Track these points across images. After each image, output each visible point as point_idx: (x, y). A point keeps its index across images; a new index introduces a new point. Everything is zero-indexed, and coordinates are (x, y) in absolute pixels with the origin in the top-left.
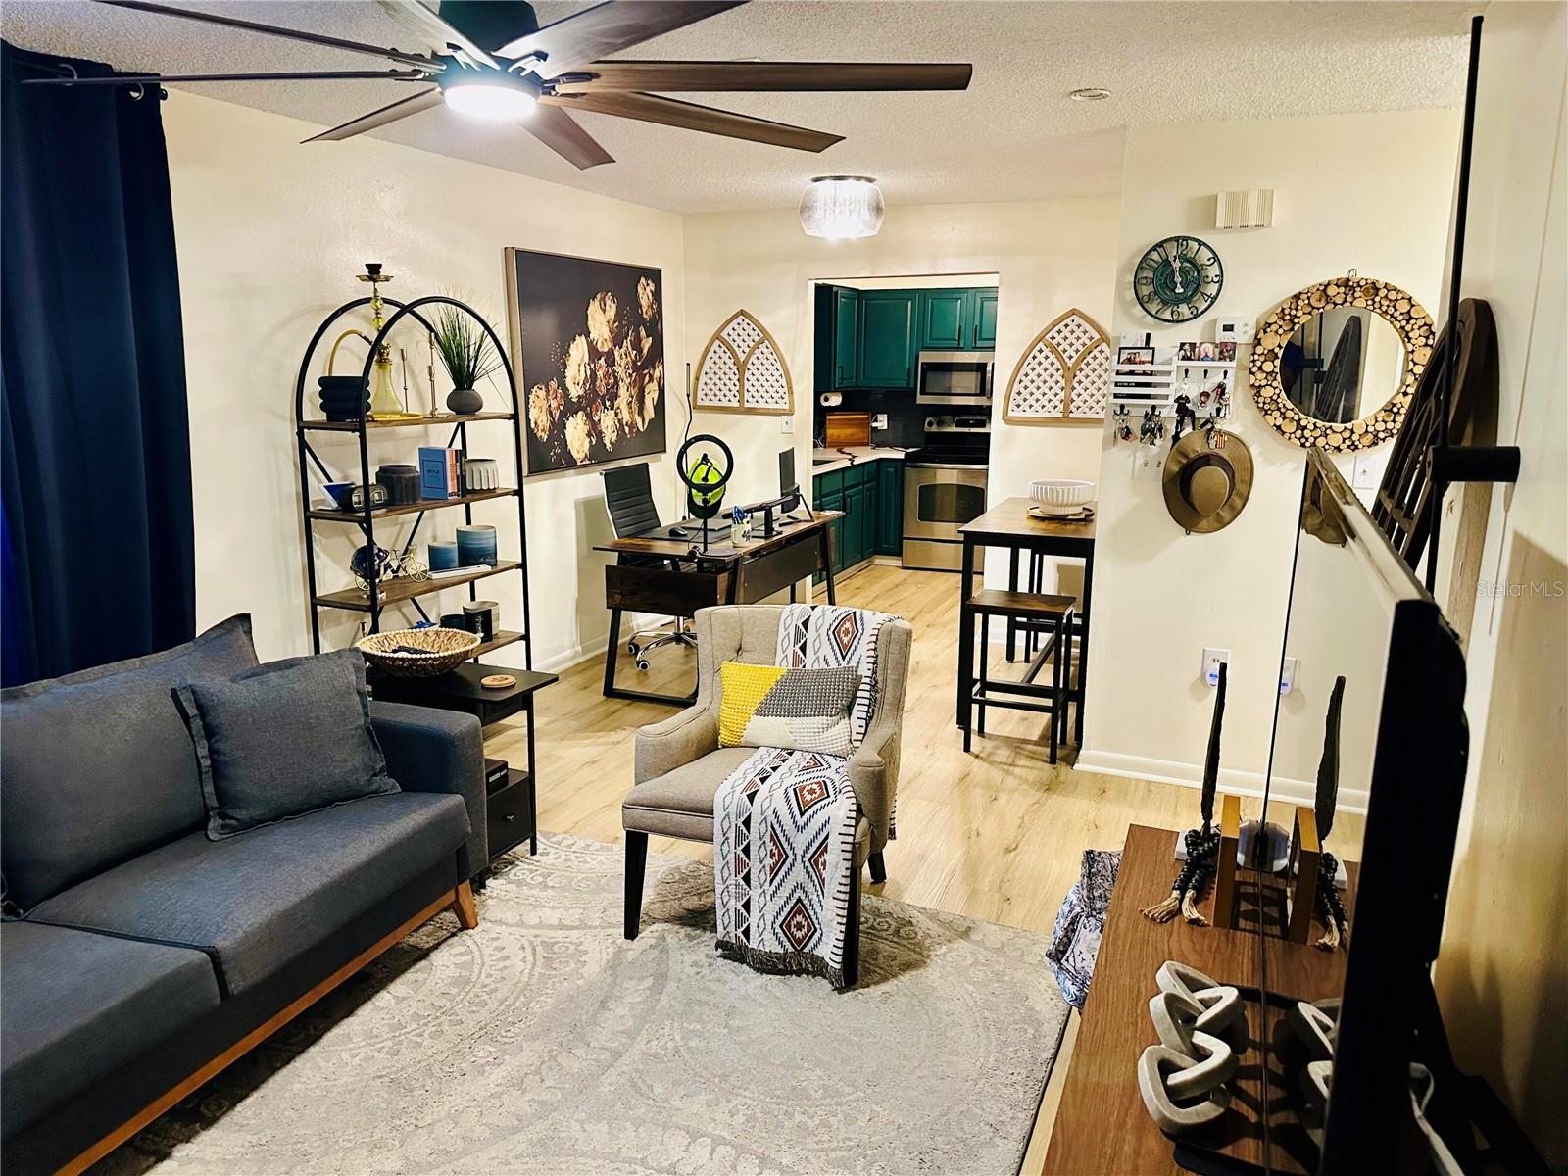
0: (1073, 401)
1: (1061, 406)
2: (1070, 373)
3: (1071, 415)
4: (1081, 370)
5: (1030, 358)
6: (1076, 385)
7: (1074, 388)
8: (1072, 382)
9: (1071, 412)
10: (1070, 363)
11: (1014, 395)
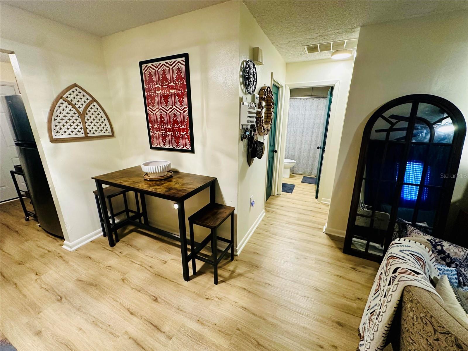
0: (87, 128)
1: (82, 131)
2: (82, 115)
3: (89, 135)
4: (87, 114)
5: (57, 108)
6: (86, 121)
7: (86, 123)
8: (84, 120)
9: (88, 133)
10: (81, 110)
11: (53, 127)
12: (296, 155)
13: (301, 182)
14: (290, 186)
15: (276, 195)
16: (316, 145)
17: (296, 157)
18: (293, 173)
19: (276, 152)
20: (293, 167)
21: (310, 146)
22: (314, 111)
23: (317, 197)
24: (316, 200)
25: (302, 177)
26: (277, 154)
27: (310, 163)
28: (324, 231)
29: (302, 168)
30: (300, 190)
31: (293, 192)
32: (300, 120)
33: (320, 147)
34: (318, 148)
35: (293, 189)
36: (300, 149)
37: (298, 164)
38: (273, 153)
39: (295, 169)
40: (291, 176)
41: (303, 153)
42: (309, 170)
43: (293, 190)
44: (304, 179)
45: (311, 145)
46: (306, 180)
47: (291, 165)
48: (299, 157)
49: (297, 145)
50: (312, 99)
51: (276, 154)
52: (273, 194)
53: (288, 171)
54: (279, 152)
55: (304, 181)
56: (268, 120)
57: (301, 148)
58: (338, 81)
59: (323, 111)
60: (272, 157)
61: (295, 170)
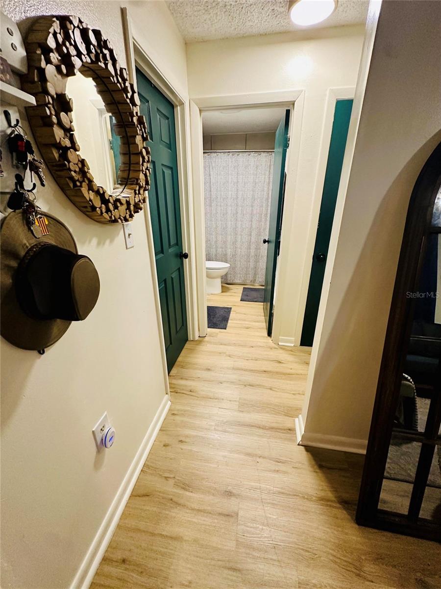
12: (229, 253)
13: (241, 300)
14: (222, 312)
15: (197, 338)
16: (259, 234)
17: (229, 257)
18: (226, 283)
19: (186, 256)
20: (226, 275)
21: (250, 237)
22: (252, 177)
23: (269, 334)
24: (269, 339)
25: (241, 288)
26: (190, 262)
27: (252, 265)
28: (299, 439)
29: (240, 274)
30: (240, 320)
31: (229, 325)
32: (230, 193)
33: (267, 239)
34: (265, 241)
35: (228, 319)
36: (235, 243)
37: (232, 268)
38: (179, 260)
39: (229, 276)
40: (224, 290)
41: (239, 250)
42: (250, 277)
43: (227, 321)
44: (245, 293)
45: (251, 235)
46: (249, 295)
47: (223, 272)
48: (234, 256)
49: (230, 223)
50: (247, 153)
51: (186, 261)
52: (191, 337)
53: (218, 282)
54: (193, 255)
55: (245, 298)
56: (132, 175)
57: (236, 227)
58: (302, 91)
59: (266, 176)
60: (179, 269)
61: (229, 278)
